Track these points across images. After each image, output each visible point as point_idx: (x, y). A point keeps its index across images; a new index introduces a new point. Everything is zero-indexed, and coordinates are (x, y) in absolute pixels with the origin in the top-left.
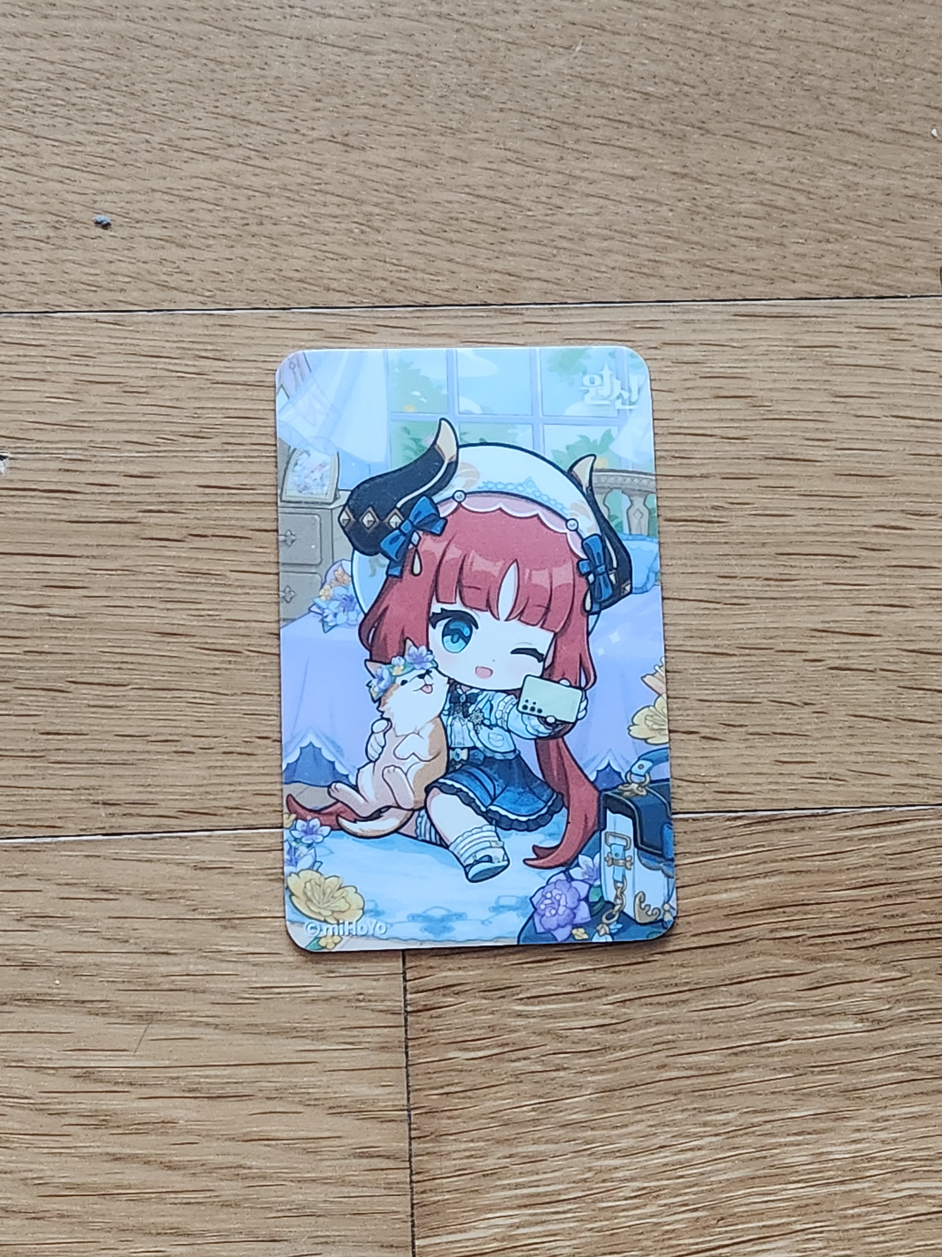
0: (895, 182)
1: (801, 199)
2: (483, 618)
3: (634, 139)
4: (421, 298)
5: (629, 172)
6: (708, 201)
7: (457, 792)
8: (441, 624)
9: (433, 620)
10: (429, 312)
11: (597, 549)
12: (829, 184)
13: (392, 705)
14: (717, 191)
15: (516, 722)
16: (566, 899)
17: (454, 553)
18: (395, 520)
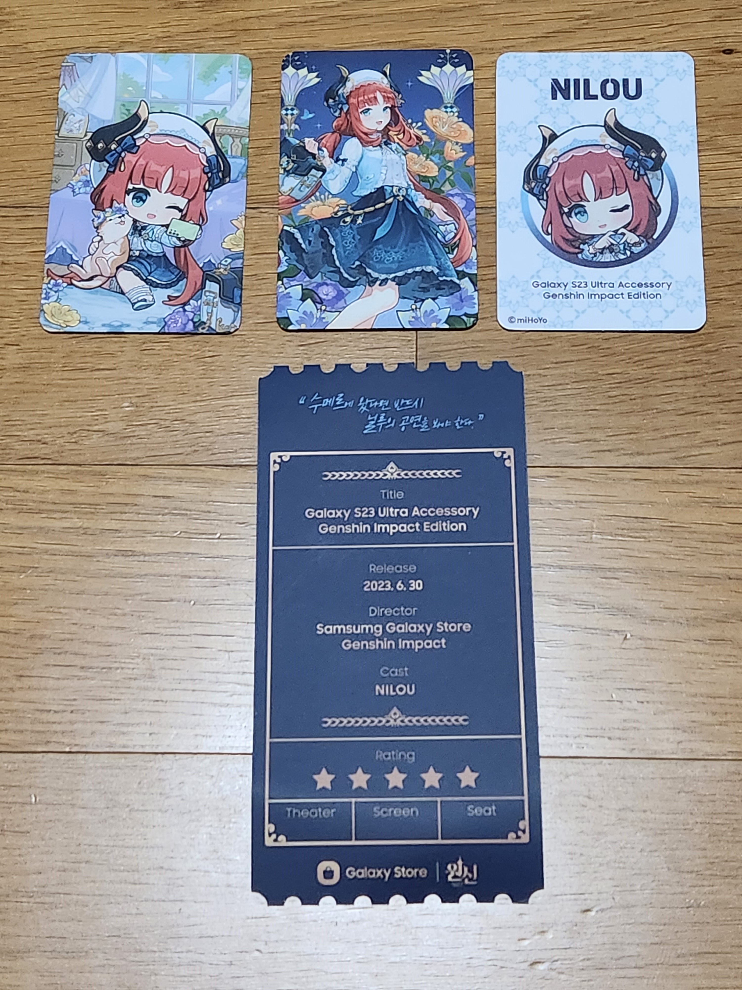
2: (153, 192)
7: (132, 270)
8: (132, 195)
9: (128, 192)
11: (214, 161)
13: (104, 230)
15: (165, 239)
16: (181, 320)
17: (142, 162)
18: (113, 146)
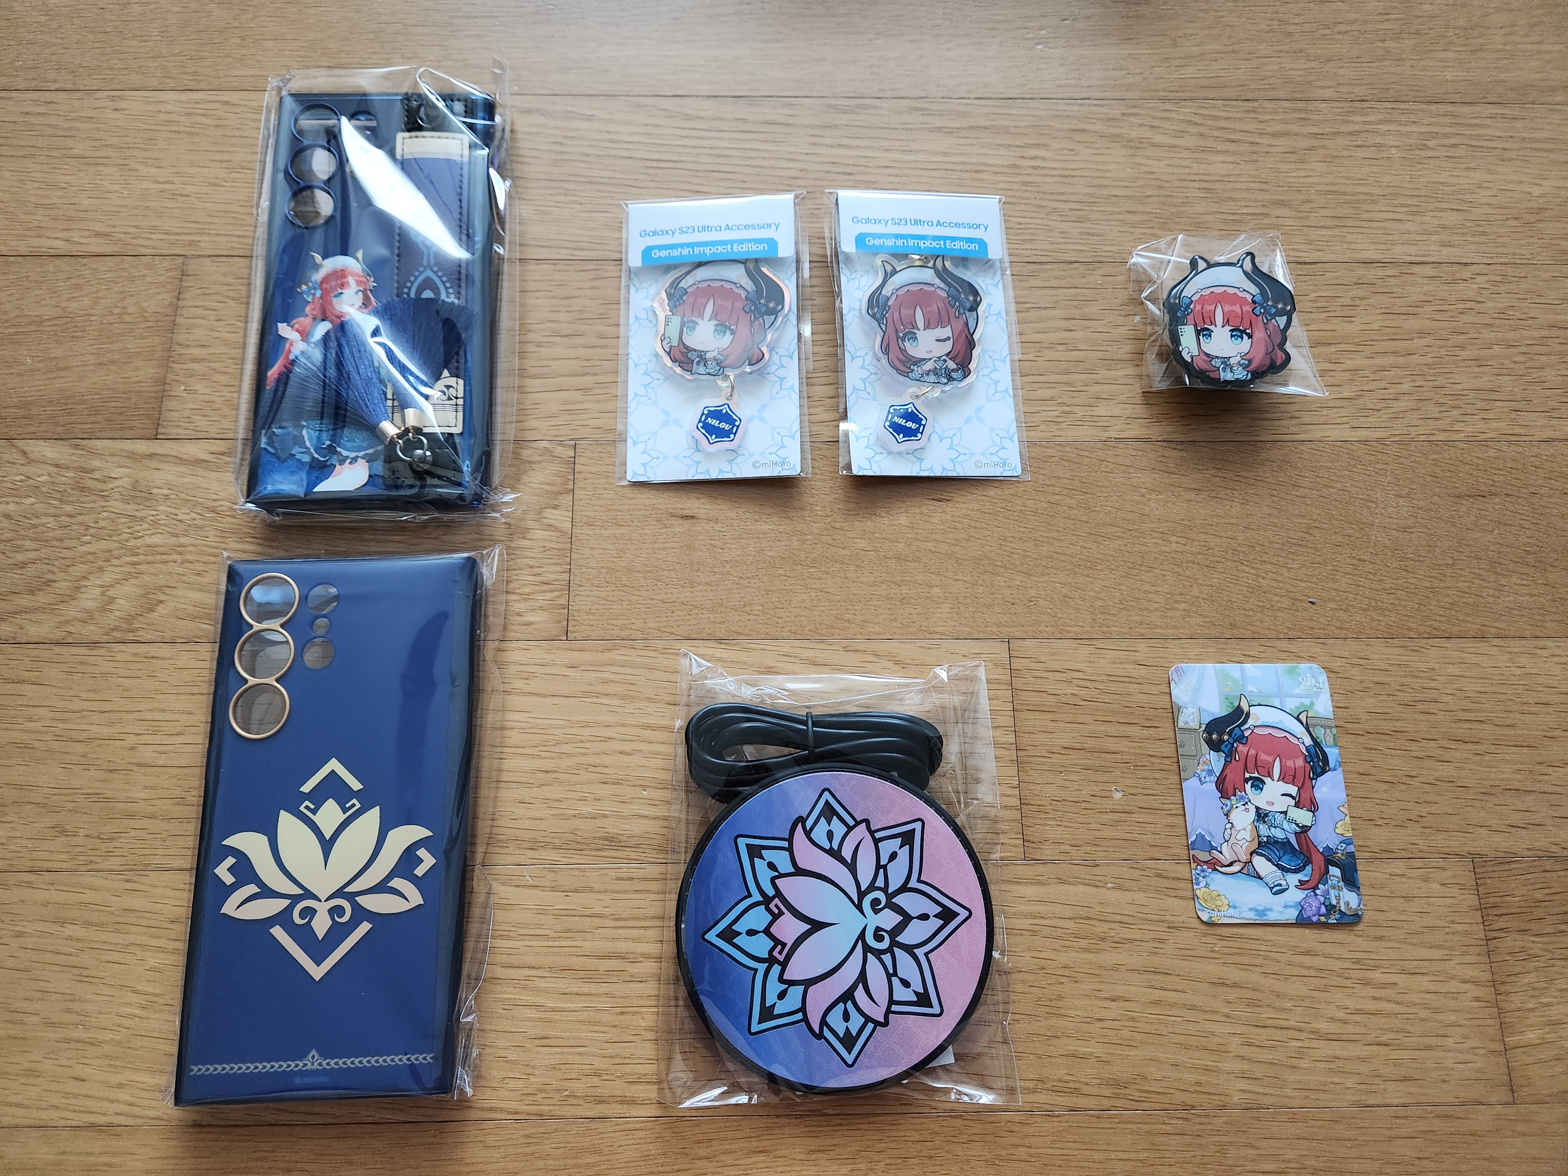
2: (1267, 780)
4: (1448, 635)
5: (1525, 583)
7: (1264, 856)
8: (1250, 783)
9: (1246, 780)
10: (1451, 641)
11: (1313, 751)
13: (1233, 816)
15: (1286, 825)
16: (1315, 904)
17: (1252, 752)
18: (1226, 737)
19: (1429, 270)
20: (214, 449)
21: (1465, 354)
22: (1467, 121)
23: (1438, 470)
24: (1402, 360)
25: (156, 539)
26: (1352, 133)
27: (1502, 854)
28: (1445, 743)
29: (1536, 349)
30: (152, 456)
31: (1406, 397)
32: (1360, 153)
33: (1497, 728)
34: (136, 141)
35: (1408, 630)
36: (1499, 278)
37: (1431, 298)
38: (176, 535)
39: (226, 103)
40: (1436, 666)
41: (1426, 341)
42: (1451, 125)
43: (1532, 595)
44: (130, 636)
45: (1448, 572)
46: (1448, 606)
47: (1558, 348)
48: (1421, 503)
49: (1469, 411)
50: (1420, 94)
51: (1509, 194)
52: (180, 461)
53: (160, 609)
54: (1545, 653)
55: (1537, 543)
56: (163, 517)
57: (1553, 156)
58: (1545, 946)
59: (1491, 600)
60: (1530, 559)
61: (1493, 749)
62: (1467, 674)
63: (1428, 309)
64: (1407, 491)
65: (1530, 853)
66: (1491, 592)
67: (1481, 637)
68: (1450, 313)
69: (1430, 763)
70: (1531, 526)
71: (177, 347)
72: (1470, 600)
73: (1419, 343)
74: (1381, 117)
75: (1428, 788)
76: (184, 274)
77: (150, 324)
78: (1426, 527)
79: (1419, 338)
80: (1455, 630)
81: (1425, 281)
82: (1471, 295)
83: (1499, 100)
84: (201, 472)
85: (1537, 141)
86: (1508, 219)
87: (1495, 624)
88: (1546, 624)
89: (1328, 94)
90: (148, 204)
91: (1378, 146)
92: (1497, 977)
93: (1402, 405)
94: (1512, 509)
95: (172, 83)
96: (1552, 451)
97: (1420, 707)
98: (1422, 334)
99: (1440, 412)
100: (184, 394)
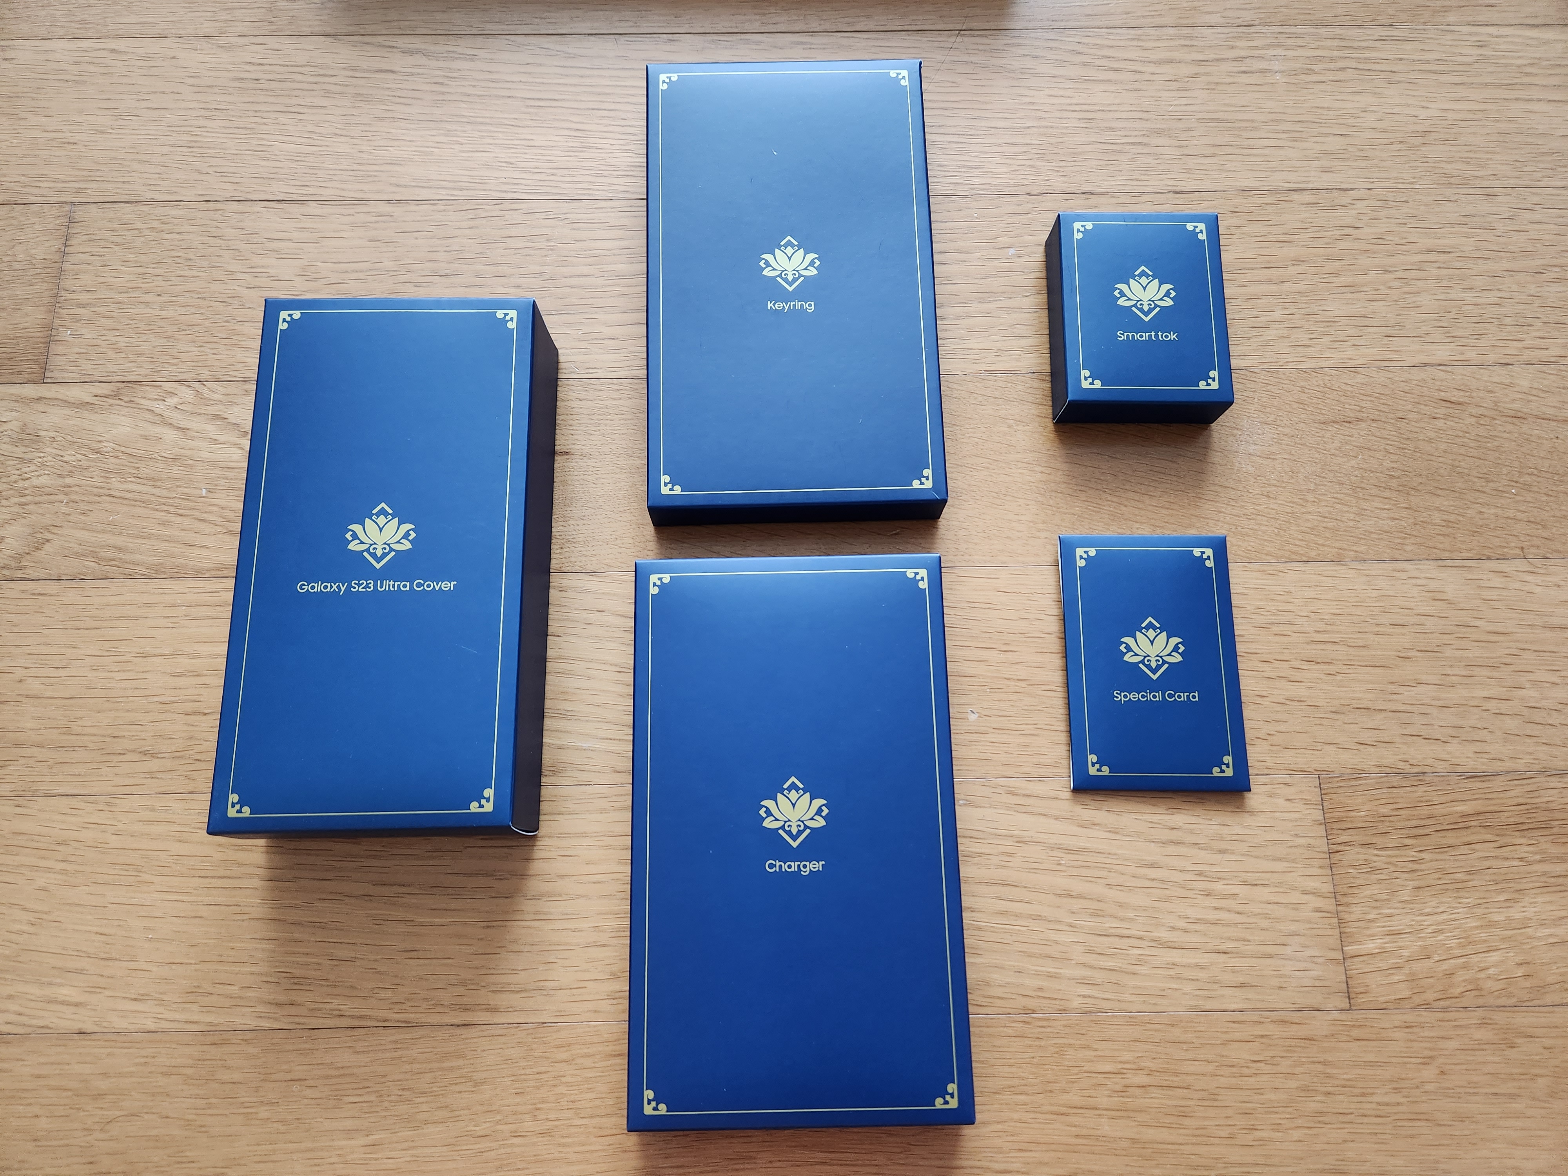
0: (1499, 511)
1: (1461, 518)
3: (1387, 494)
4: (1305, 559)
5: (1386, 507)
6: (1422, 519)
10: (1309, 564)
12: (1471, 513)
14: (1424, 515)
19: (1307, 197)
20: (99, 392)
21: (1341, 280)
22: (1355, 44)
23: (1304, 396)
24: (1273, 288)
25: (43, 480)
26: (1236, 59)
27: (1348, 771)
28: (1297, 664)
29: (1413, 274)
30: (39, 399)
31: (1277, 326)
32: (1245, 79)
33: (1351, 649)
34: (25, 90)
35: (1266, 554)
36: (1379, 204)
37: (1307, 225)
38: (61, 476)
39: (113, 51)
40: (1292, 589)
41: (1300, 269)
42: (1340, 48)
43: (1394, 519)
44: (19, 574)
45: (1310, 497)
46: (1309, 530)
47: (1435, 272)
48: (1286, 430)
49: (1341, 338)
50: (1308, 17)
51: (1396, 117)
52: (67, 403)
53: (47, 547)
54: (1403, 575)
55: (1402, 467)
56: (50, 458)
57: (1442, 78)
58: (1389, 860)
59: (1351, 524)
60: (1394, 483)
61: (1345, 669)
62: (1323, 597)
63: (1304, 236)
64: (1272, 417)
65: (1377, 770)
66: (1352, 516)
67: (1338, 560)
68: (1326, 240)
69: (1283, 684)
70: (1398, 451)
71: (63, 293)
72: (1330, 525)
73: (1292, 270)
74: (1268, 41)
75: (1279, 708)
76: (71, 221)
77: (39, 271)
78: (1290, 453)
79: (1294, 265)
80: (1313, 554)
81: (1303, 208)
82: (1349, 221)
83: (1389, 22)
84: (86, 414)
85: (1428, 62)
86: (1392, 143)
87: (1354, 548)
88: (1406, 547)
89: (1214, 19)
90: (37, 153)
91: (1262, 71)
92: (1338, 889)
93: (1271, 333)
94: (1378, 434)
95: (60, 32)
96: (1422, 375)
97: (1275, 629)
98: (1297, 261)
99: (1311, 339)
100: (70, 339)
